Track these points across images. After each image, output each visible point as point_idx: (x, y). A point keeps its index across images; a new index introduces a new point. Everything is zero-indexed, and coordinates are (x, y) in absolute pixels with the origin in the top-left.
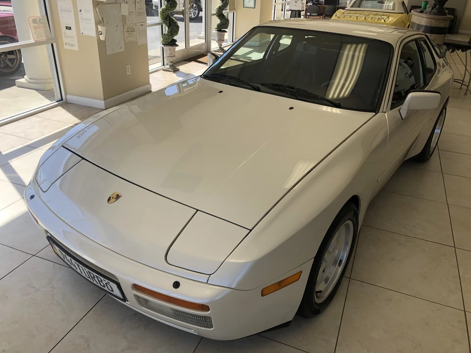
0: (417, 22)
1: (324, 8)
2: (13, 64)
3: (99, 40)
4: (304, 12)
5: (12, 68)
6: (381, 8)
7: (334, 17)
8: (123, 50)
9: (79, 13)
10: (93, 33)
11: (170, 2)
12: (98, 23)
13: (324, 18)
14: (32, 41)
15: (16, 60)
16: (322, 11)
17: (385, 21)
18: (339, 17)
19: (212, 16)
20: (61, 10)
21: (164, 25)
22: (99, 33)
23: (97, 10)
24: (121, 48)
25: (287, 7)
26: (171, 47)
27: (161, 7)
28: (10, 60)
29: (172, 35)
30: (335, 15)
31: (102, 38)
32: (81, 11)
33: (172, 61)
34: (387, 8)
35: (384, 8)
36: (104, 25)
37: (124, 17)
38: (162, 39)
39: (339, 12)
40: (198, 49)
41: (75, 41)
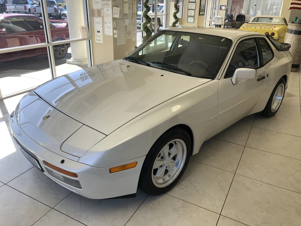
0: (291, 29)
1: (236, 23)
2: (63, 52)
3: (114, 38)
4: (223, 26)
5: (63, 55)
6: (271, 22)
7: (241, 28)
9: (105, 24)
10: (111, 34)
11: (148, 19)
12: (114, 28)
13: (236, 29)
14: (81, 38)
15: (65, 51)
16: (234, 25)
17: (272, 29)
18: (244, 28)
20: (96, 23)
21: (144, 32)
22: (114, 34)
23: (114, 22)
24: (124, 42)
25: (213, 23)
27: (143, 22)
28: (62, 50)
29: (148, 38)
30: (242, 26)
31: (116, 36)
32: (106, 23)
33: (147, 52)
34: (274, 22)
35: (273, 22)
36: (116, 30)
37: (126, 26)
38: (142, 39)
39: (244, 25)
40: (161, 46)
41: (101, 39)
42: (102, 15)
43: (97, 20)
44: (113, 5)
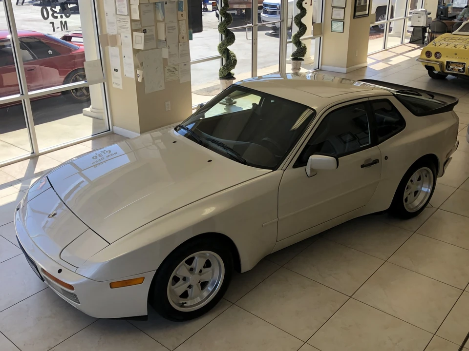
3: (137, 82)
8: (163, 88)
10: (133, 76)
11: (228, 38)
12: (136, 67)
19: (288, 44)
20: (111, 56)
22: (137, 76)
24: (161, 87)
26: (226, 80)
29: (228, 69)
31: (139, 80)
32: (124, 57)
36: (141, 69)
37: (165, 60)
41: (120, 81)
42: (119, 44)
43: (112, 51)
44: (134, 28)
